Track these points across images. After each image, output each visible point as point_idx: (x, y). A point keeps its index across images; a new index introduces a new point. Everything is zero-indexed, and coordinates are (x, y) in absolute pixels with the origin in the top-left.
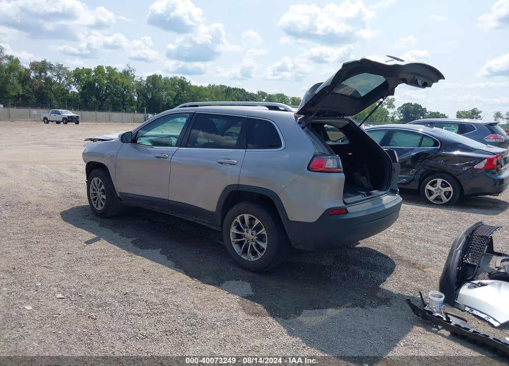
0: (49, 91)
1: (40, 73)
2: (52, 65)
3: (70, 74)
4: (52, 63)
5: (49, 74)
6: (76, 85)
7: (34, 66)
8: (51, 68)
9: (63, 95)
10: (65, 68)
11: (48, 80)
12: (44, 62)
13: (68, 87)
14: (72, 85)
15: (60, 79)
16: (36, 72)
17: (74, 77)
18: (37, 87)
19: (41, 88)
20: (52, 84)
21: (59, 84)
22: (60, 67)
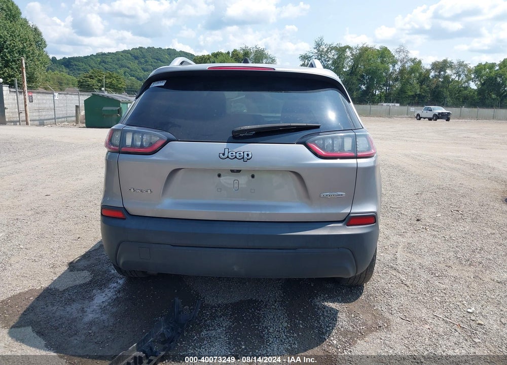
0: (445, 89)
1: (439, 72)
2: (453, 63)
3: (471, 71)
4: (453, 61)
5: (449, 72)
6: (476, 81)
7: (436, 66)
8: (451, 66)
9: (459, 93)
10: (466, 65)
11: (446, 78)
12: (445, 61)
13: (466, 84)
14: (471, 82)
15: (459, 76)
16: (436, 72)
17: (475, 73)
18: (434, 86)
19: (437, 87)
20: (449, 82)
21: (457, 81)
22: (461, 64)
